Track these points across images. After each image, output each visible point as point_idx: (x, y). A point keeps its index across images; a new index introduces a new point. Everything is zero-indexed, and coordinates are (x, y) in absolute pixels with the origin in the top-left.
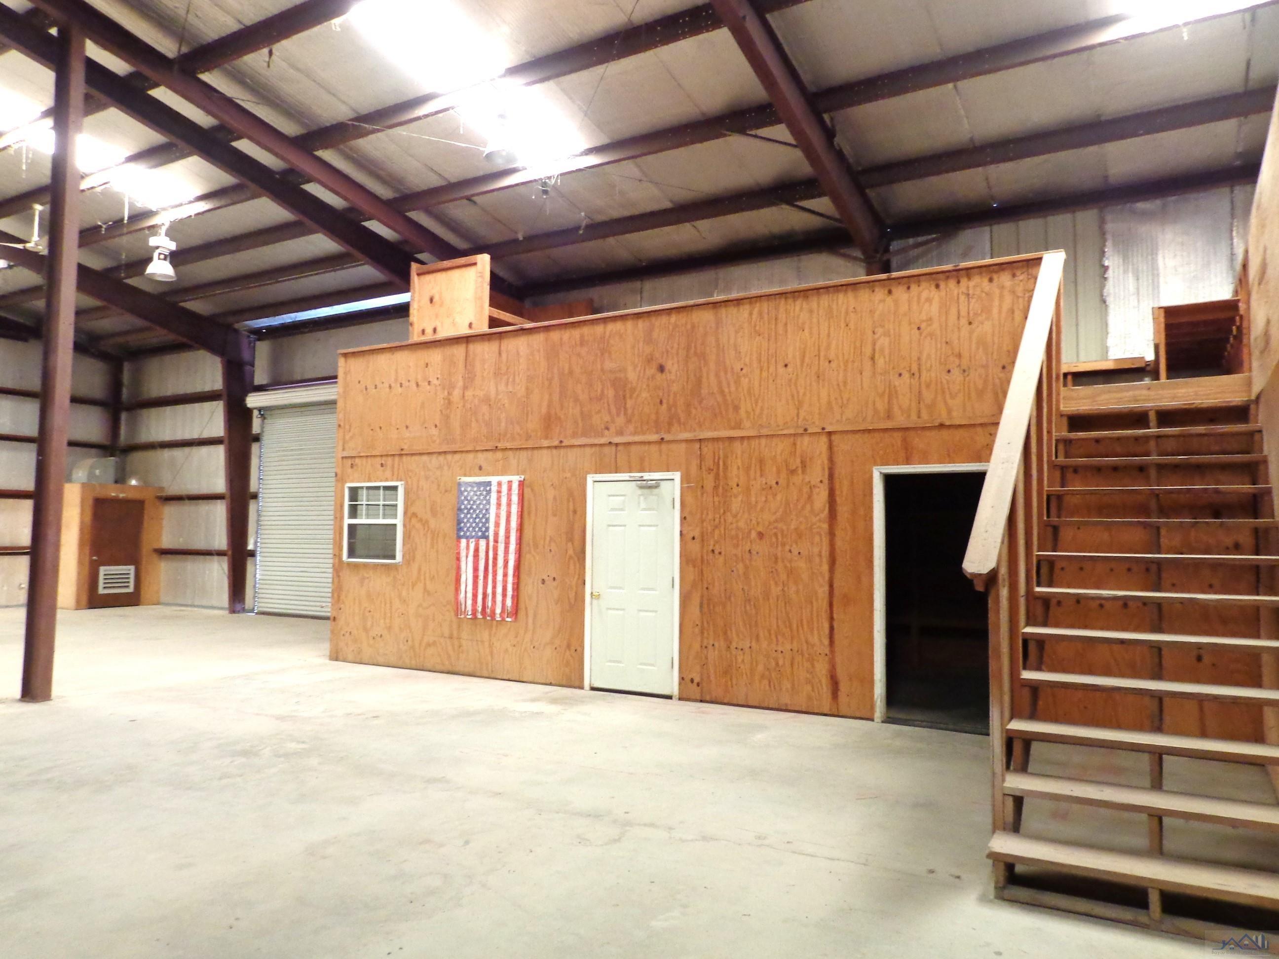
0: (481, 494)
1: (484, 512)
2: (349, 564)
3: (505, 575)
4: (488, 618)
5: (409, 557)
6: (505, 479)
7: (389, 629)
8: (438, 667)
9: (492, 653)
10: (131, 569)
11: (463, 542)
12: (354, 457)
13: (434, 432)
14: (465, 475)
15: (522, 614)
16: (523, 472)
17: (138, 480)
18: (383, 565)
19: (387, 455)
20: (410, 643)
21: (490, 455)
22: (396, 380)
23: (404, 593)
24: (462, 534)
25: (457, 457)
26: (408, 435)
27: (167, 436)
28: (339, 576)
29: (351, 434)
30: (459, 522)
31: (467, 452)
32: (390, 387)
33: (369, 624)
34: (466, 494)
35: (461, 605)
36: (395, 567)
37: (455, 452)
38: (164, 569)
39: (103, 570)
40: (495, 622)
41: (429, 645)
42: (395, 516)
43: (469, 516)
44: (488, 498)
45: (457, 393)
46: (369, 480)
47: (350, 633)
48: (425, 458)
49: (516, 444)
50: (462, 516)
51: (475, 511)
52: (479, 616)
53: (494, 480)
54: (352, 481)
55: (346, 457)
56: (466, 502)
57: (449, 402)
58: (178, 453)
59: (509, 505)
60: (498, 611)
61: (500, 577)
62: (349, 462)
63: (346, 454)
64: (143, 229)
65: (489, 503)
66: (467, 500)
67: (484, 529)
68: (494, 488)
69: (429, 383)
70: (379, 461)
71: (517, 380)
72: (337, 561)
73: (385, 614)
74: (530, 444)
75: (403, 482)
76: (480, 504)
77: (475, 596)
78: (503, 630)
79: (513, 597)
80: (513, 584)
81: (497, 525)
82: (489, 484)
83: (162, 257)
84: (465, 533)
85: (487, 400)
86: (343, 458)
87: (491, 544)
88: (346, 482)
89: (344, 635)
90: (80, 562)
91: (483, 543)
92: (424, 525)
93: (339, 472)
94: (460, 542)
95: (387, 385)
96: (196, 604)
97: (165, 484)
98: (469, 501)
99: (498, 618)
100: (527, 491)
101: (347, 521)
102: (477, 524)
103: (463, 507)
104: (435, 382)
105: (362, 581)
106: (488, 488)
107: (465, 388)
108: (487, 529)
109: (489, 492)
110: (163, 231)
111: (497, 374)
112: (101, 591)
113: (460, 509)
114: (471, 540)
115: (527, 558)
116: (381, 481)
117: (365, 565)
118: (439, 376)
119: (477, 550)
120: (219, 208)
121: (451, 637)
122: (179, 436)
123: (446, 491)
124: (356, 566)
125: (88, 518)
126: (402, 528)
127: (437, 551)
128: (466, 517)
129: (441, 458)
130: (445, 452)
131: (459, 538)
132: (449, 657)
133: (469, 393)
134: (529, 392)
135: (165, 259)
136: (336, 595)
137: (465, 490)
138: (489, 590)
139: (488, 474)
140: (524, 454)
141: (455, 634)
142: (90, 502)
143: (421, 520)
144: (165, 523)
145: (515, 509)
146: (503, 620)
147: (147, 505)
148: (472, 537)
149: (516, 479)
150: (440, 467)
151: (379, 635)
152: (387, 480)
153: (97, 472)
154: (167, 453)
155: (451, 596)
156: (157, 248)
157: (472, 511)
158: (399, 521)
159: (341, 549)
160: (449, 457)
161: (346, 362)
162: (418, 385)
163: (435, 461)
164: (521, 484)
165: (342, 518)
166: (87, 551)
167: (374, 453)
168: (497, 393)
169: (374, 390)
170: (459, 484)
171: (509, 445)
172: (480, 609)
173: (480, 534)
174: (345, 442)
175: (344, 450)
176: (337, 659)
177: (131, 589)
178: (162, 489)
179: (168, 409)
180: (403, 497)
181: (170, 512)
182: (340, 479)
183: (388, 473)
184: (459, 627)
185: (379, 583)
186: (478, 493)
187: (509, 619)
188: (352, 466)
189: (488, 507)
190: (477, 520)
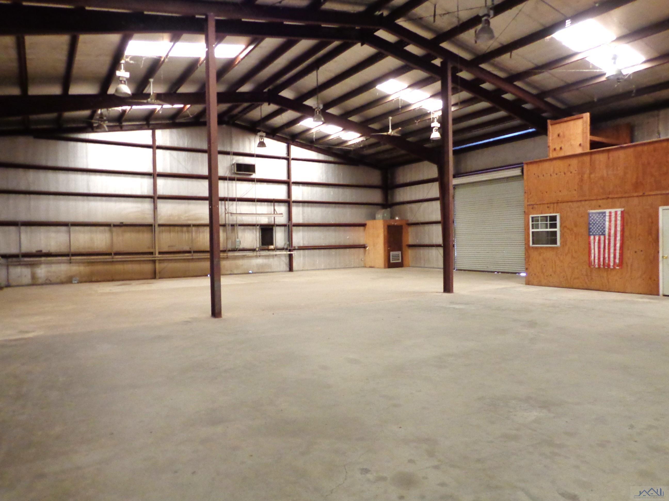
0: (600, 217)
1: (602, 224)
2: (533, 247)
3: (615, 250)
4: (606, 267)
5: (564, 243)
6: (613, 211)
7: (555, 272)
8: (581, 287)
9: (608, 282)
10: (399, 253)
11: (592, 237)
12: (534, 205)
13: (575, 192)
14: (592, 209)
15: (624, 265)
16: (624, 207)
17: (398, 218)
18: (550, 247)
19: (550, 203)
20: (565, 277)
21: (604, 201)
22: (554, 172)
23: (561, 258)
24: (591, 233)
25: (587, 202)
26: (561, 194)
27: (408, 198)
28: (528, 252)
29: (531, 195)
30: (590, 229)
31: (592, 200)
32: (551, 175)
33: (544, 270)
34: (592, 217)
35: (592, 262)
36: (557, 248)
37: (586, 200)
38: (410, 253)
39: (392, 253)
40: (609, 269)
41: (575, 278)
42: (556, 227)
43: (594, 226)
44: (604, 218)
45: (586, 176)
46: (542, 213)
47: (535, 274)
48: (570, 204)
49: (619, 195)
50: (591, 226)
51: (597, 224)
52: (602, 267)
53: (607, 211)
54: (533, 214)
55: (529, 205)
56: (592, 221)
57: (582, 180)
58: (413, 205)
59: (616, 221)
60: (612, 264)
61: (612, 250)
62: (531, 207)
63: (529, 203)
64: (426, 120)
65: (605, 220)
66: (593, 220)
67: (602, 231)
68: (607, 214)
69: (571, 172)
70: (546, 205)
71: (619, 169)
72: (527, 246)
73: (552, 267)
74: (627, 195)
75: (559, 214)
76: (600, 221)
77: (599, 259)
78: (614, 273)
79: (619, 259)
80: (620, 253)
81: (610, 229)
82: (605, 213)
83: (436, 130)
84: (593, 233)
85: (602, 178)
86: (528, 205)
87: (607, 237)
88: (530, 215)
89: (532, 275)
90: (385, 251)
91: (602, 237)
92: (571, 231)
93: (526, 211)
94: (590, 237)
95: (549, 175)
96: (426, 266)
97: (409, 218)
98: (594, 221)
99: (612, 267)
100: (626, 215)
101: (531, 230)
102: (599, 229)
103: (591, 223)
104: (574, 172)
105: (540, 254)
106: (604, 214)
107: (591, 173)
108: (604, 231)
109: (605, 216)
110: (435, 120)
111: (607, 166)
112: (391, 261)
113: (590, 224)
114: (596, 236)
115: (627, 243)
116: (548, 213)
117: (541, 248)
118: (576, 169)
119: (599, 240)
120: (461, 109)
121: (587, 275)
122: (414, 198)
123: (582, 216)
124: (536, 248)
125: (386, 233)
126: (559, 232)
127: (578, 242)
128: (593, 226)
129: (579, 204)
130: (581, 201)
131: (590, 235)
132: (586, 283)
133: (592, 176)
134: (625, 173)
135: (437, 131)
136: (527, 260)
137: (592, 216)
138: (607, 256)
139: (604, 209)
140: (623, 200)
141: (589, 274)
142: (386, 227)
143: (568, 229)
144: (410, 233)
145: (619, 222)
146: (614, 268)
147: (403, 227)
148: (597, 235)
149: (619, 211)
150: (578, 207)
151: (550, 275)
152: (551, 213)
153: (385, 215)
154: (409, 206)
155: (586, 258)
156: (434, 127)
157: (596, 224)
158: (558, 230)
159: (529, 241)
160: (583, 203)
161: (527, 166)
162: (565, 174)
163: (575, 205)
164: (622, 212)
165: (529, 229)
166: (386, 246)
167: (543, 202)
168: (607, 175)
169: (543, 177)
170: (589, 214)
171: (616, 196)
172: (602, 264)
173: (601, 233)
174: (528, 199)
175: (528, 201)
176: (529, 284)
177: (400, 261)
178: (408, 220)
179: (408, 188)
180: (559, 220)
181: (411, 230)
182: (526, 214)
183: (551, 210)
184: (591, 271)
185: (549, 255)
186: (599, 217)
187: (618, 268)
188: (532, 208)
189: (604, 222)
190: (599, 228)
